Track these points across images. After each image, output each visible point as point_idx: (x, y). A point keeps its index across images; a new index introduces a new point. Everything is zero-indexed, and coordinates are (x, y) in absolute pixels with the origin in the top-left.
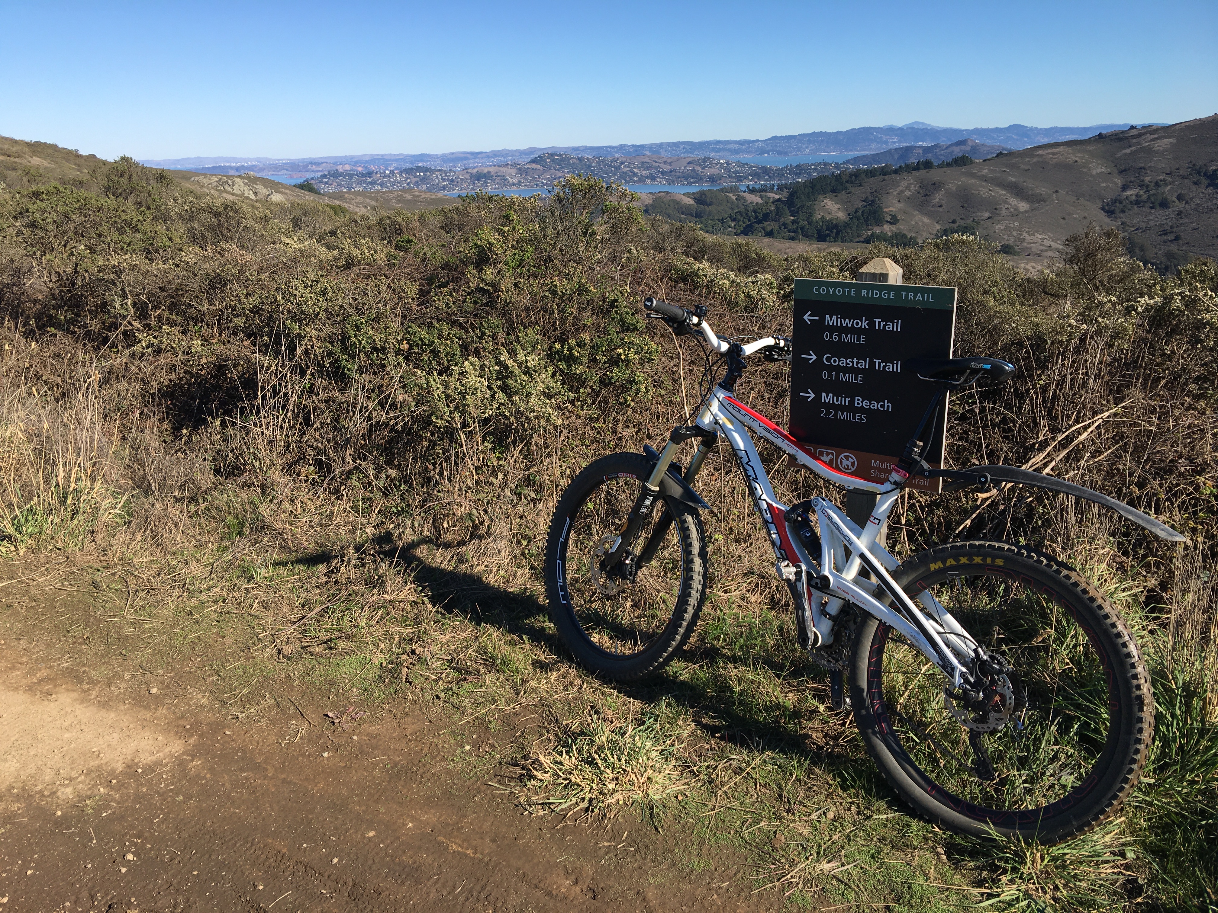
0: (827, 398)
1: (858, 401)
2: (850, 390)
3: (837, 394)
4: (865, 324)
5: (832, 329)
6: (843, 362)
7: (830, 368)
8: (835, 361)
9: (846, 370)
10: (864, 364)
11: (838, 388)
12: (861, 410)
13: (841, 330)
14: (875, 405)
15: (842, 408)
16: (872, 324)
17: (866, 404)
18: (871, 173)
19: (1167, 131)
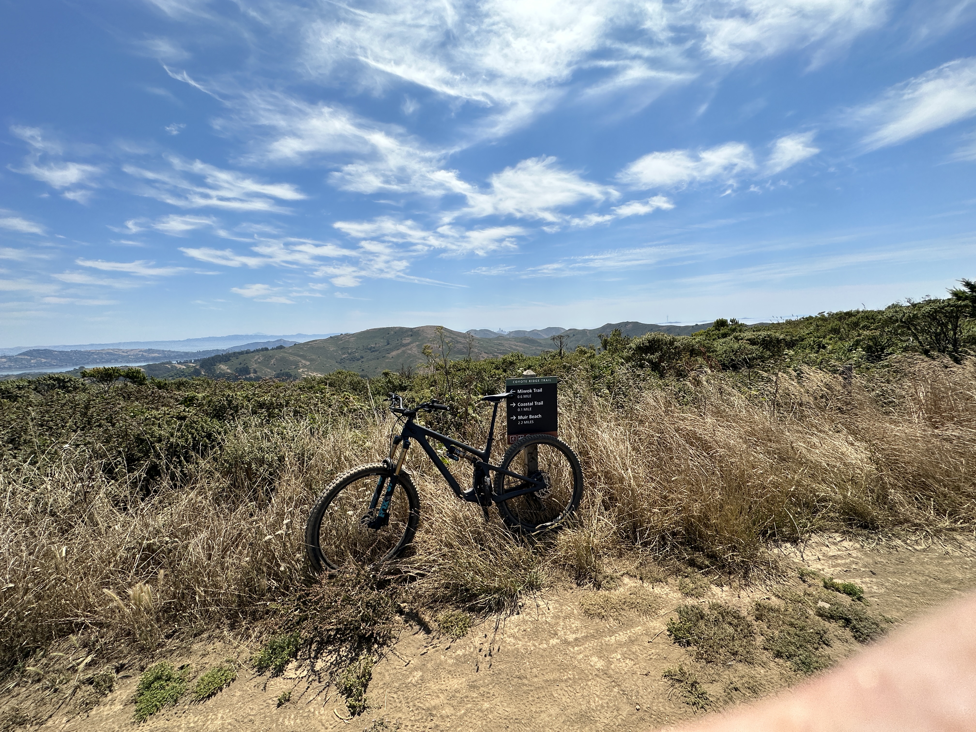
0: (520, 417)
1: (531, 417)
2: (527, 413)
3: (523, 416)
4: (531, 391)
5: (520, 394)
6: (525, 405)
7: (520, 407)
8: (522, 405)
9: (525, 407)
10: (531, 404)
11: (523, 413)
12: (532, 419)
13: (523, 394)
14: (536, 417)
15: (525, 420)
16: (533, 391)
17: (533, 417)
18: (241, 353)
19: (353, 335)
